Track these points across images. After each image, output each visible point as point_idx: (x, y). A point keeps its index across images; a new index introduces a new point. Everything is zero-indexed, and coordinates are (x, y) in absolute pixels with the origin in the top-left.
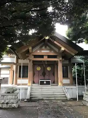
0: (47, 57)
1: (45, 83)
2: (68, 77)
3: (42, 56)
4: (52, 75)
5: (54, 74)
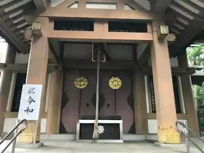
0: (106, 26)
3: (87, 24)
4: (127, 104)
5: (131, 102)
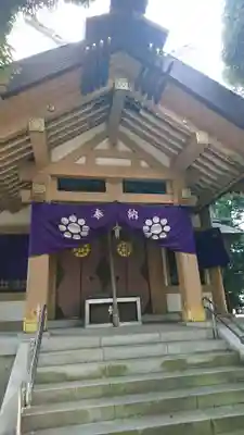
2: (203, 283)
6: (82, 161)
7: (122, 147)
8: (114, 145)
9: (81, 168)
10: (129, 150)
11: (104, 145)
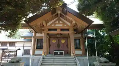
0: (60, 30)
1: (59, 53)
2: (80, 49)
6: (53, 25)
7: (61, 22)
8: (59, 22)
9: (53, 27)
10: (62, 23)
11: (57, 22)
